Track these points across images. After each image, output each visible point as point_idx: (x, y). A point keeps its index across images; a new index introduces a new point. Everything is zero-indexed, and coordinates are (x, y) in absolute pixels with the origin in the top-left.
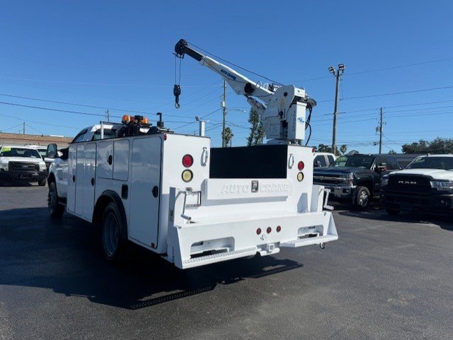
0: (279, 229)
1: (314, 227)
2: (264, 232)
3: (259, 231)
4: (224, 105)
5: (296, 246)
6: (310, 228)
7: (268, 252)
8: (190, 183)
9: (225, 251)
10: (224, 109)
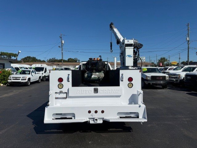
0: (103, 112)
1: (135, 113)
2: (93, 112)
3: (89, 112)
4: (188, 39)
5: (110, 121)
6: (131, 113)
7: (94, 122)
8: (61, 89)
9: (71, 118)
10: (188, 41)
